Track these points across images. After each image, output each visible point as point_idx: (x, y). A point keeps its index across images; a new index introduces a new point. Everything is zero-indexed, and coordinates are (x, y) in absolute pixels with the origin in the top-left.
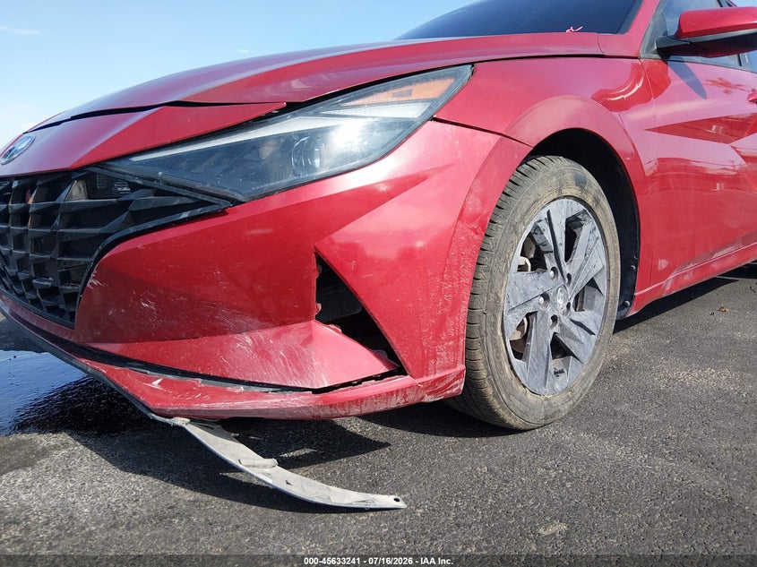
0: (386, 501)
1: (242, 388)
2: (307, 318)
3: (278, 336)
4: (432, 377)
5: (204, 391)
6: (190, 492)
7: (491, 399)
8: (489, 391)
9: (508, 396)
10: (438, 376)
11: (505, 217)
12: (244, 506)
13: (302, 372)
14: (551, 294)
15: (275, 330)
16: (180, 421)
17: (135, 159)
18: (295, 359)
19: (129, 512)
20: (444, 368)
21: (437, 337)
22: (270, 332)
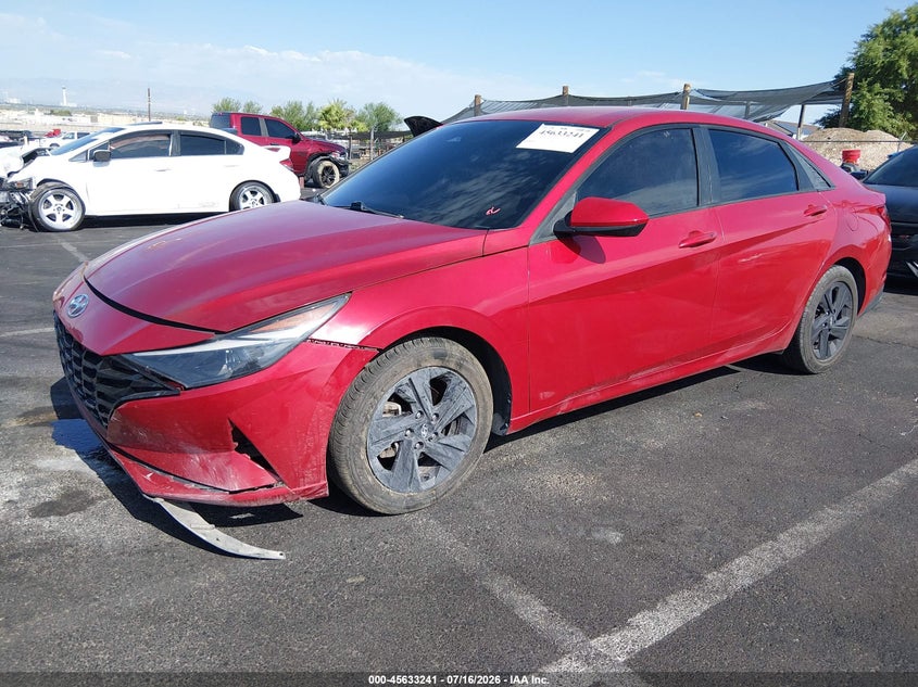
0: (275, 554)
1: (193, 485)
2: (229, 449)
3: (212, 459)
4: (303, 488)
5: (172, 485)
6: (170, 537)
7: (358, 497)
8: (356, 492)
9: (371, 495)
10: (307, 487)
11: (366, 388)
12: (196, 549)
13: (224, 481)
14: (415, 429)
15: (212, 455)
16: (158, 500)
17: (136, 354)
18: (221, 473)
19: (132, 546)
20: (309, 483)
21: (304, 466)
22: (209, 456)
